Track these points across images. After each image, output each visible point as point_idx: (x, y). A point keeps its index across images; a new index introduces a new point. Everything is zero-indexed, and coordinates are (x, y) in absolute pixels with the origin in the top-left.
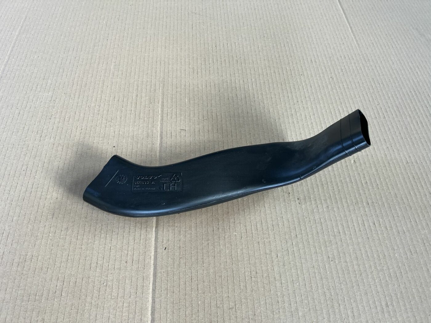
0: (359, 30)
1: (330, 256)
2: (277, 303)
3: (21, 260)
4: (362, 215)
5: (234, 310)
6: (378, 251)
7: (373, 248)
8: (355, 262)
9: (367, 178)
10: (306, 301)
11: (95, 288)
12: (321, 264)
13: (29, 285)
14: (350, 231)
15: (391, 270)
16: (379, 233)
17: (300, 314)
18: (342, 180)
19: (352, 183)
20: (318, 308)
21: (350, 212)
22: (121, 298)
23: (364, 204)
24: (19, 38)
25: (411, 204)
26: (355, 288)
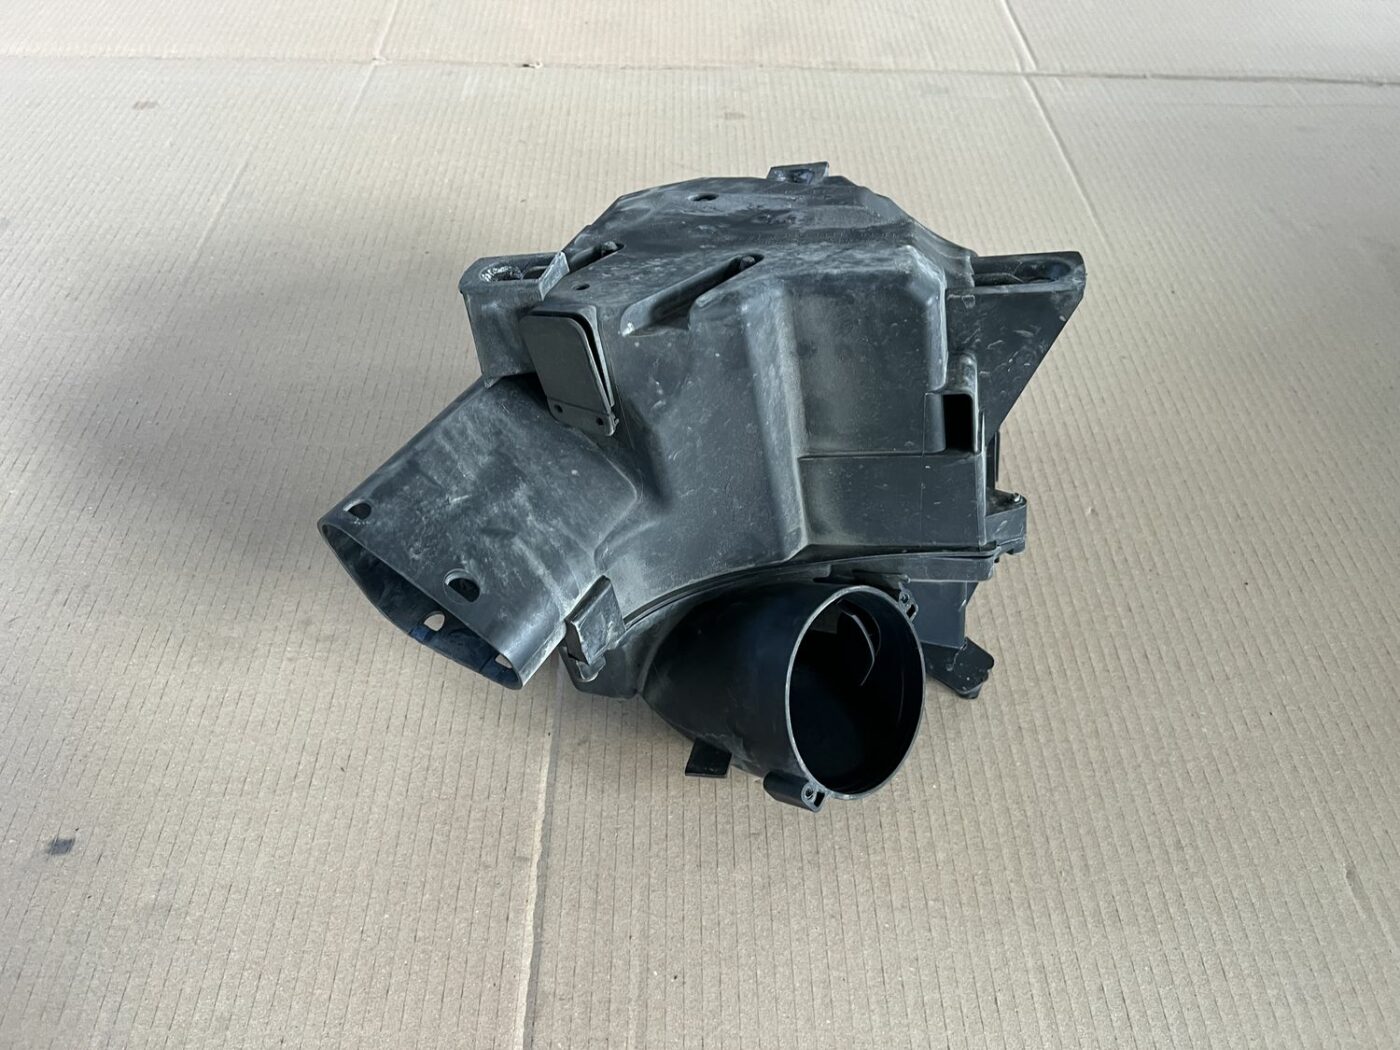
0: (1114, 211)
1: (1022, 726)
2: (879, 828)
3: (210, 702)
4: (1113, 634)
5: (762, 837)
6: (1154, 718)
7: (1141, 712)
8: (1091, 743)
9: (1128, 551)
10: (956, 828)
11: (397, 772)
12: (997, 744)
13: (228, 758)
14: (1079, 670)
15: (1190, 766)
16: (1158, 677)
17: (941, 856)
18: (1058, 555)
19: (1087, 560)
20: (988, 844)
21: (1080, 626)
22: (463, 798)
23: (1119, 609)
24: (227, 211)
25: (1248, 613)
26: (1090, 801)
